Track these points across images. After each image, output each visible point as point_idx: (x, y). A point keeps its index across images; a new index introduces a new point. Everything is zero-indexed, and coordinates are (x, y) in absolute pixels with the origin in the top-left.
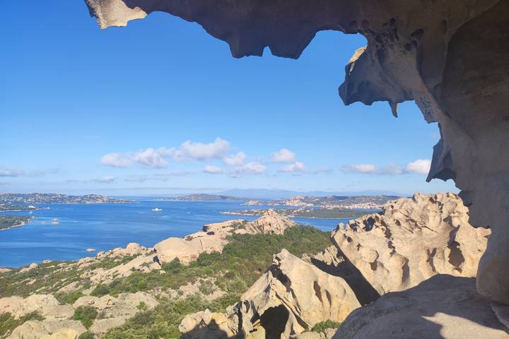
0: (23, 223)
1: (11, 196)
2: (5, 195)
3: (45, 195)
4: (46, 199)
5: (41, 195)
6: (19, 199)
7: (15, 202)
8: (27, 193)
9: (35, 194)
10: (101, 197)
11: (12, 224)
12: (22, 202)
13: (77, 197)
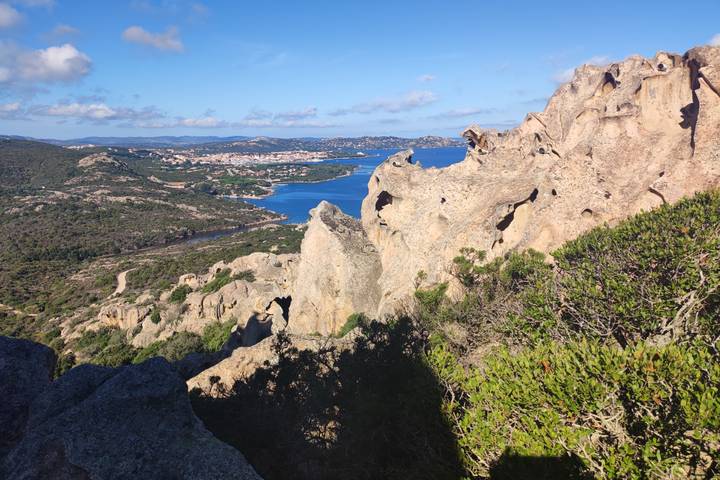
0: (348, 173)
1: (341, 140)
2: (335, 140)
3: (376, 139)
4: (377, 143)
5: (371, 138)
6: (349, 144)
7: (345, 148)
8: (357, 137)
9: (365, 138)
10: (441, 140)
11: (337, 174)
12: (351, 148)
13: (412, 140)
